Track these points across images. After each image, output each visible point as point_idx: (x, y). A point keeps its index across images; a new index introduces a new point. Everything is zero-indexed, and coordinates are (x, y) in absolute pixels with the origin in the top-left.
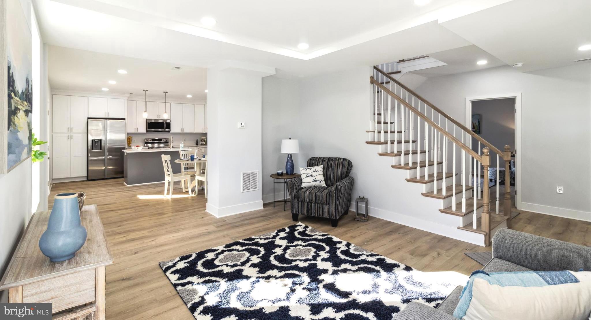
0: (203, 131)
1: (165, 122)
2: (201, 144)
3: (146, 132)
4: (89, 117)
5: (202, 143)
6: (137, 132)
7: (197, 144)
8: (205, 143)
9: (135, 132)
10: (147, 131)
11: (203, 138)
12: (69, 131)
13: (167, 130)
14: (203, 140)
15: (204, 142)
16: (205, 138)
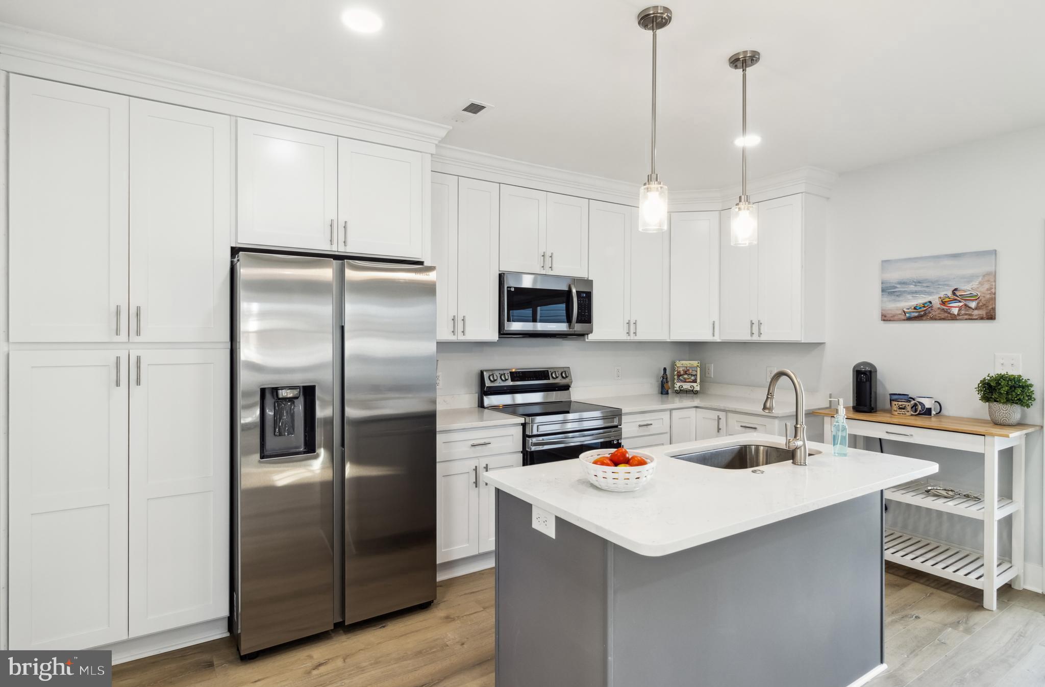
0: (714, 336)
1: (574, 291)
2: (681, 392)
3: (494, 336)
4: (244, 241)
5: (687, 386)
6: (461, 338)
7: (664, 389)
8: (697, 388)
9: (452, 338)
10: (503, 333)
11: (687, 363)
12: (117, 332)
13: (578, 327)
14: (686, 373)
15: (695, 381)
16: (695, 363)
